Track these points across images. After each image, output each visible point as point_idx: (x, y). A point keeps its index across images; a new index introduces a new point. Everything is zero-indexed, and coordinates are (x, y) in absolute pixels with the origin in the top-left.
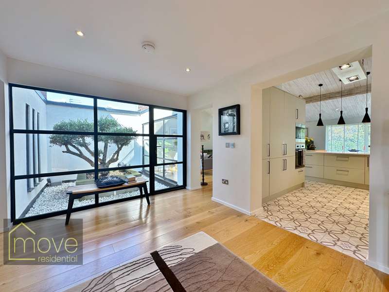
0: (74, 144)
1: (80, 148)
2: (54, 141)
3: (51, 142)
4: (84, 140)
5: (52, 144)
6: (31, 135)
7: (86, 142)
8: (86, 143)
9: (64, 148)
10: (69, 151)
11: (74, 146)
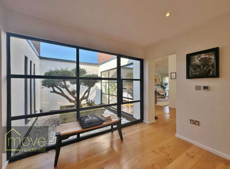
0: (58, 86)
1: (62, 89)
2: (44, 84)
3: (43, 85)
4: (65, 83)
5: (43, 87)
6: (29, 80)
7: (67, 84)
8: (67, 86)
9: (51, 89)
10: (54, 91)
11: (58, 88)
